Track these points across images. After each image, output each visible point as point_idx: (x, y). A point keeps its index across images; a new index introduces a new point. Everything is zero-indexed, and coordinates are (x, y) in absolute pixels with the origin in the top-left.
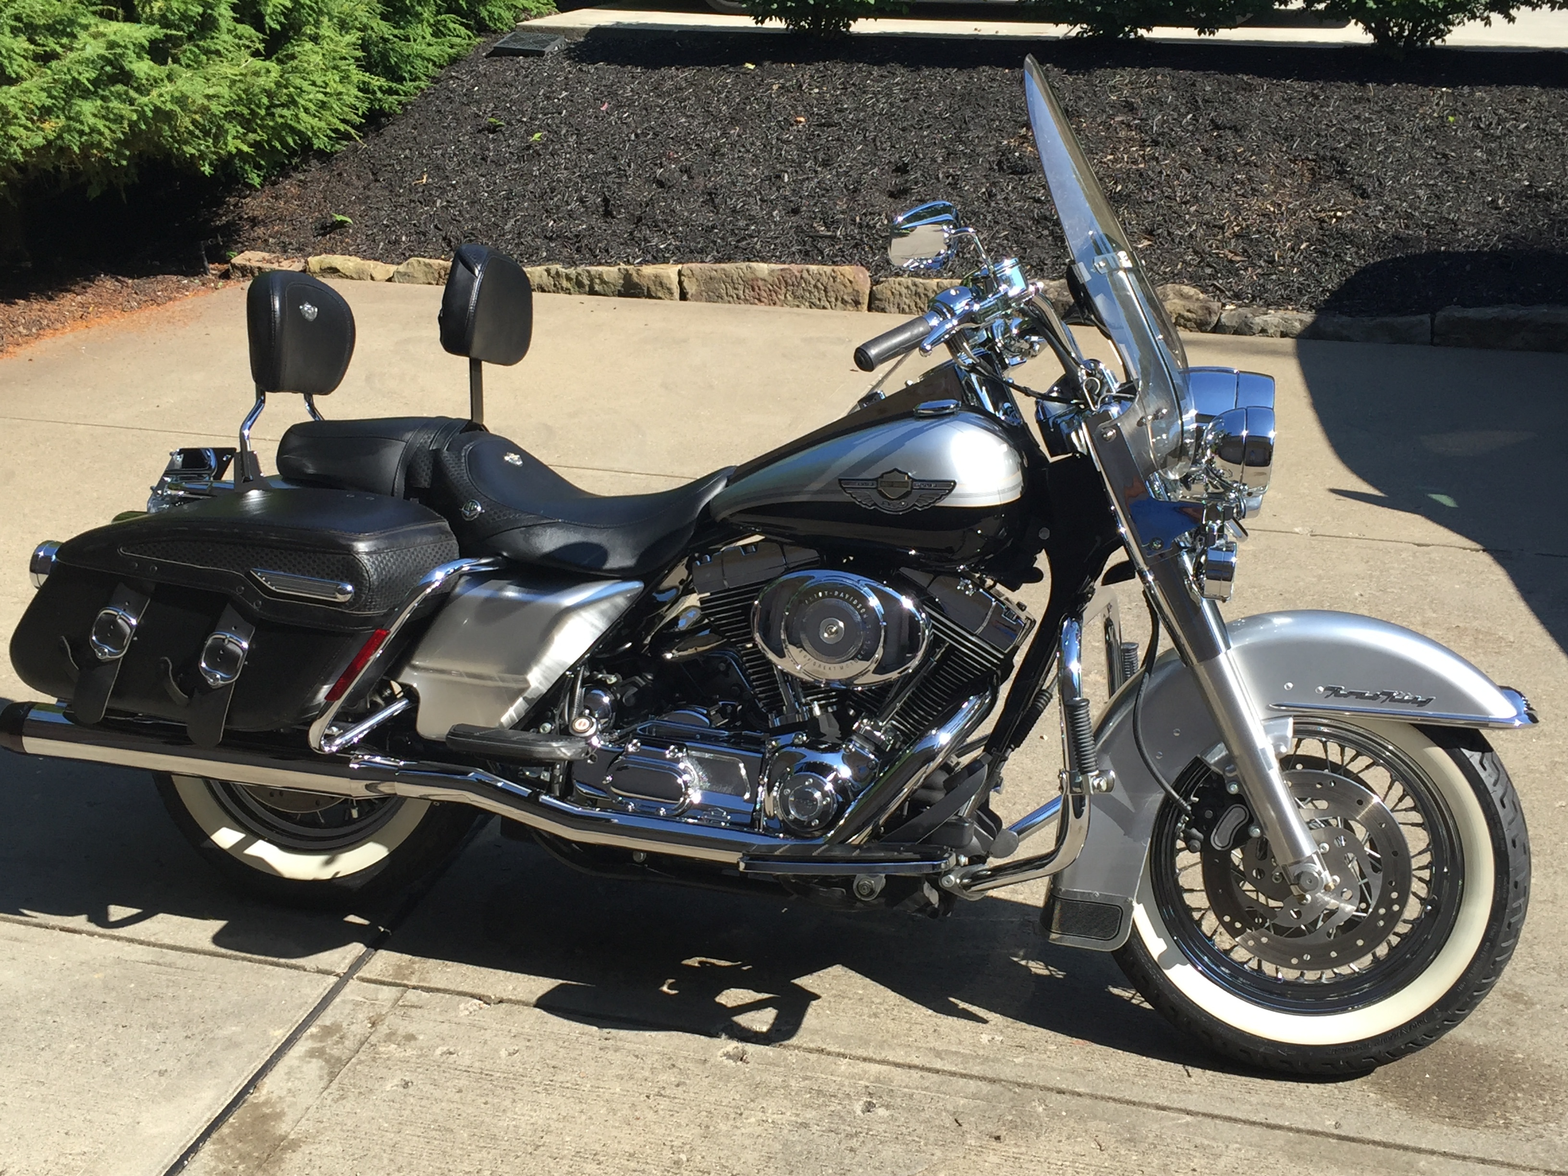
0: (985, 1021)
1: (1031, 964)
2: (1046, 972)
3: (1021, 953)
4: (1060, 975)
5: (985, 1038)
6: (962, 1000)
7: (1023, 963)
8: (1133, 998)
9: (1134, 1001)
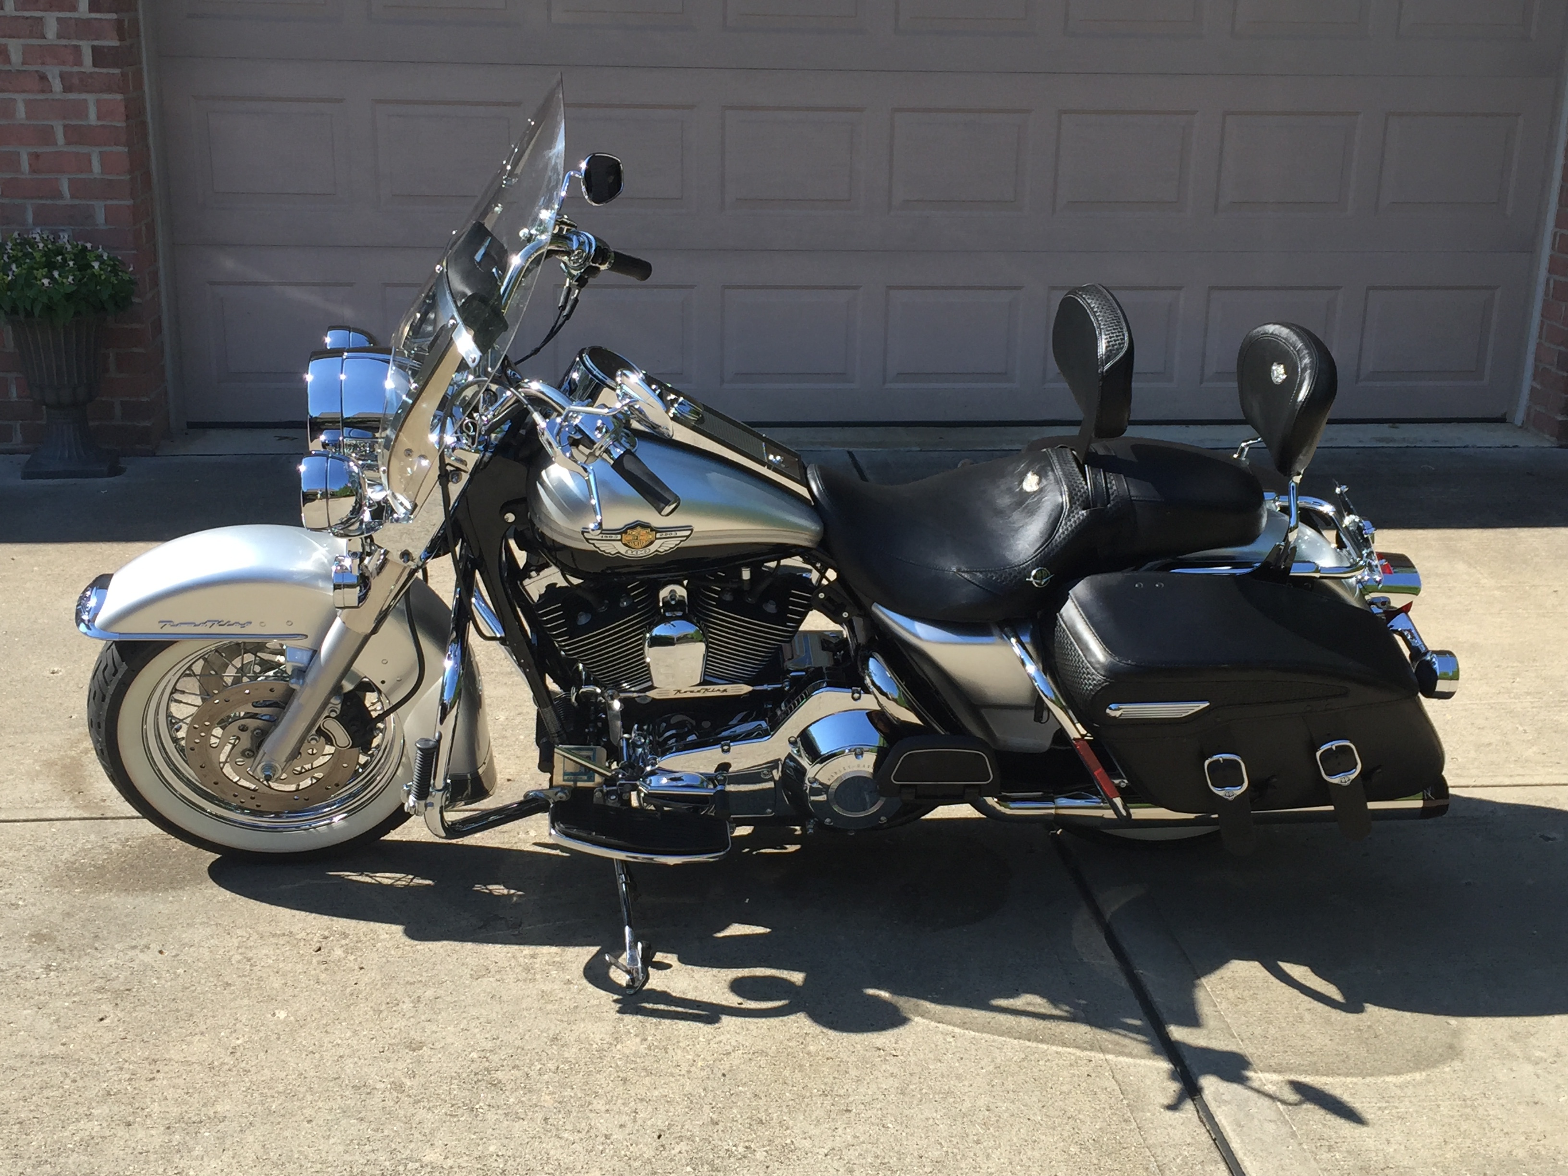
0: (536, 844)
1: (505, 892)
2: (490, 887)
3: (515, 899)
4: (478, 887)
5: (532, 833)
6: (558, 856)
7: (512, 891)
8: (412, 880)
9: (411, 877)
